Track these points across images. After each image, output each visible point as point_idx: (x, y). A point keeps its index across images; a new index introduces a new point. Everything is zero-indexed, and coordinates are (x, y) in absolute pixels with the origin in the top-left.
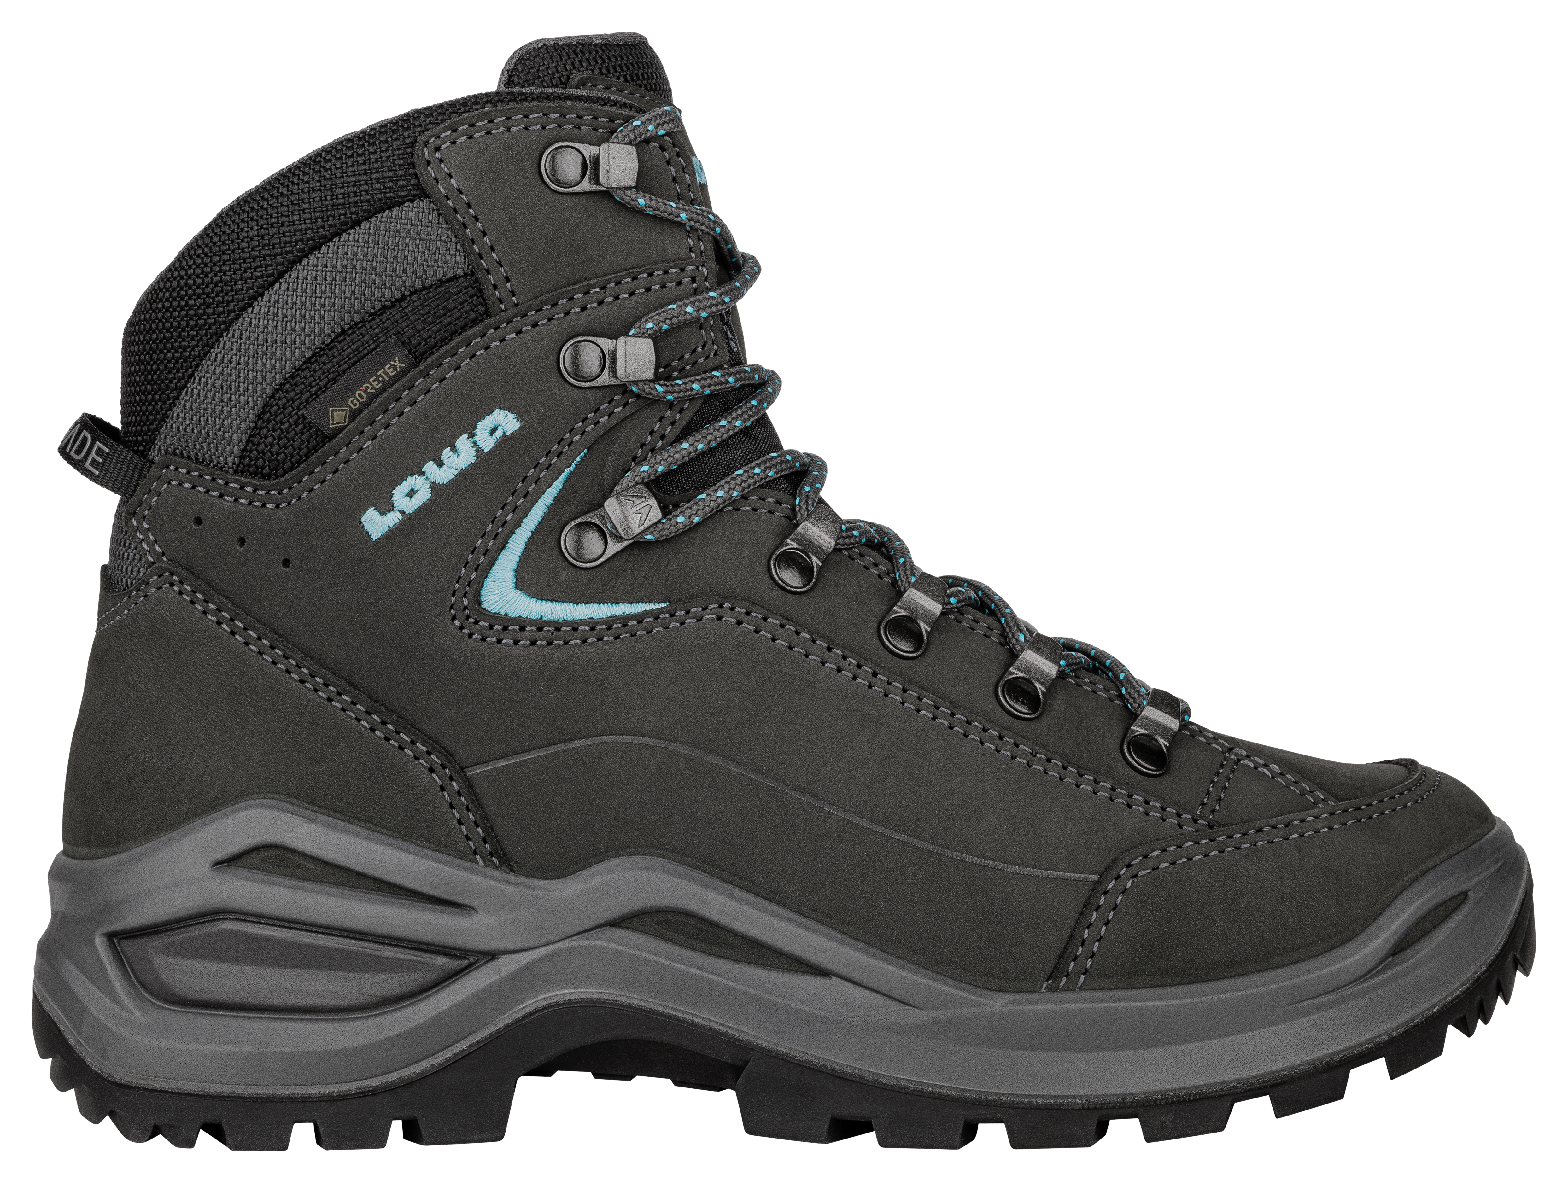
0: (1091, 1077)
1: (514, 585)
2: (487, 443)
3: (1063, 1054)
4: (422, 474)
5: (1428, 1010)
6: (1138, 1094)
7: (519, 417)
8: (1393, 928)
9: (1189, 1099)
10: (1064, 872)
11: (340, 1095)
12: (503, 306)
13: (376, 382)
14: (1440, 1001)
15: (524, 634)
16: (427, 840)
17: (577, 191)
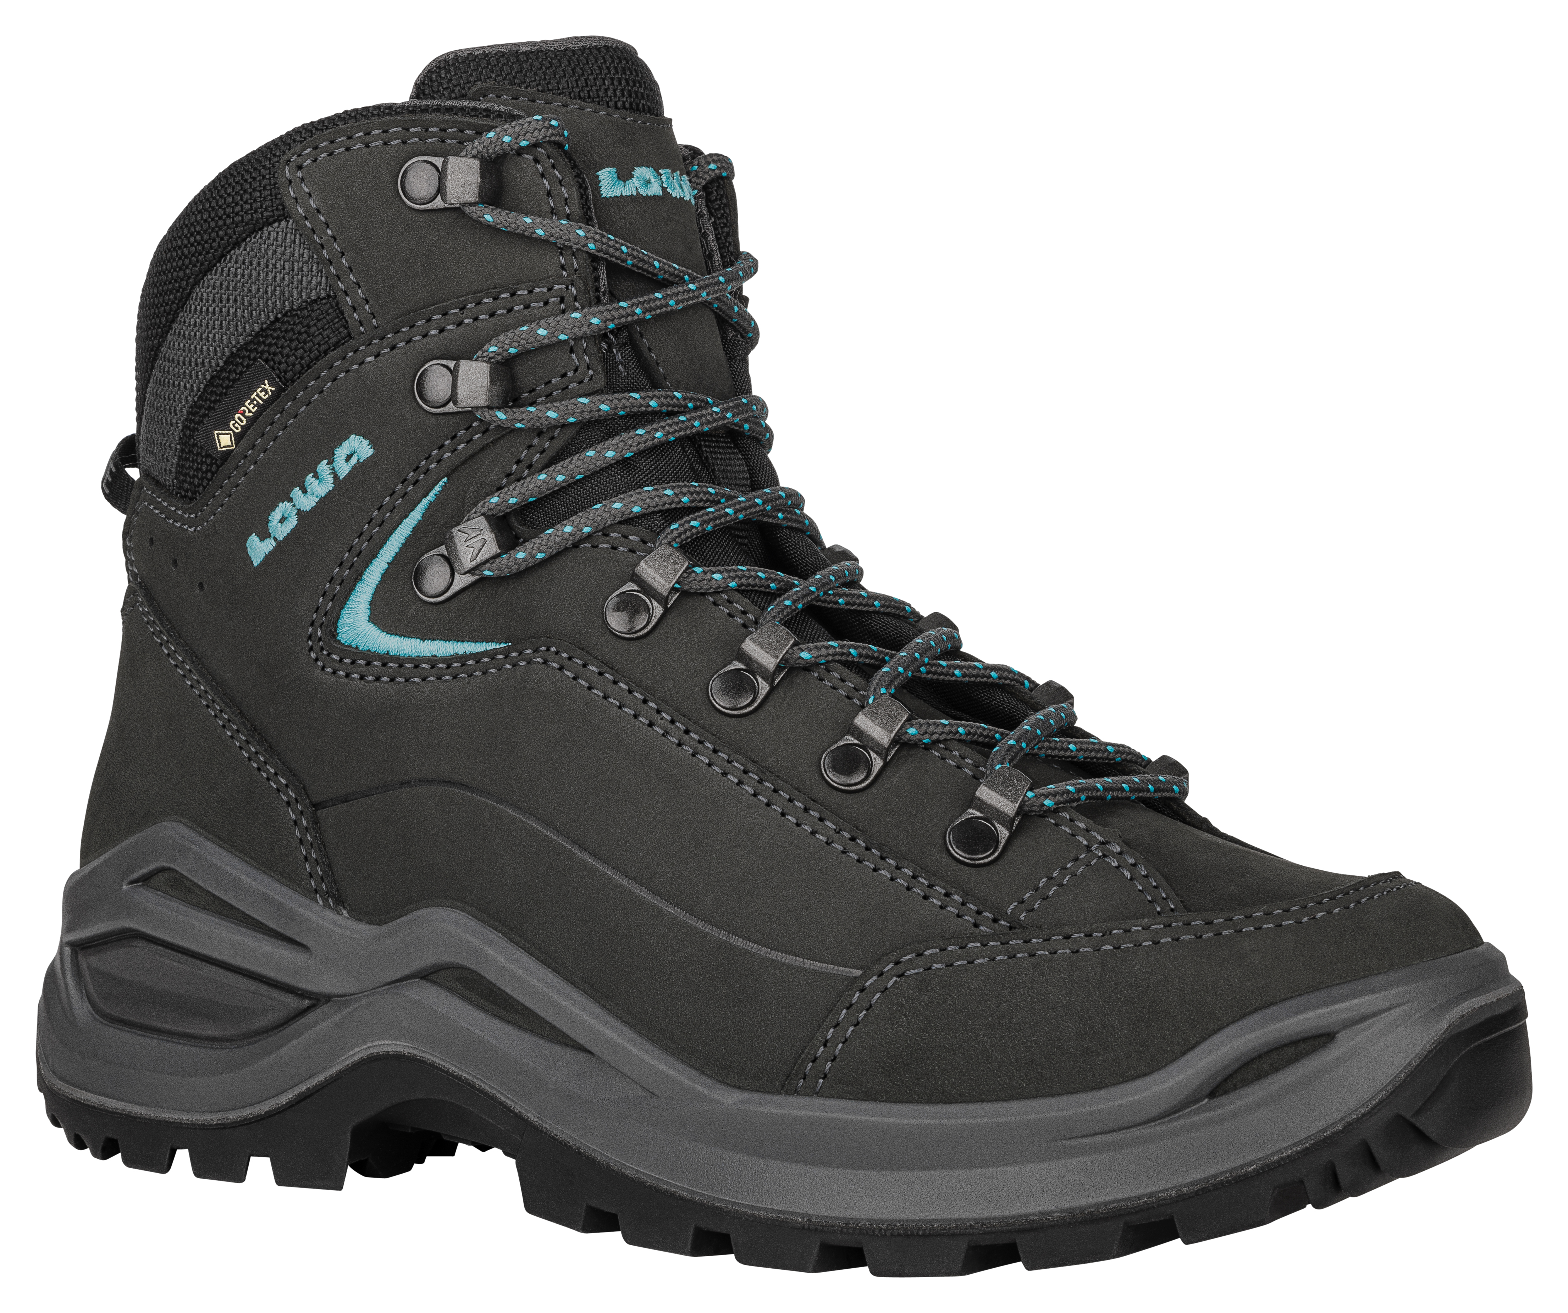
0: (817, 1194)
1: (367, 618)
2: (344, 469)
3: (792, 1165)
4: (290, 500)
5: (1242, 1167)
6: (862, 1219)
7: (373, 444)
8: (1200, 1065)
9: (917, 1233)
10: (828, 964)
11: (204, 1124)
12: (362, 329)
13: (252, 406)
14: (1260, 1159)
15: (370, 668)
16: (281, 874)
17: (431, 208)
